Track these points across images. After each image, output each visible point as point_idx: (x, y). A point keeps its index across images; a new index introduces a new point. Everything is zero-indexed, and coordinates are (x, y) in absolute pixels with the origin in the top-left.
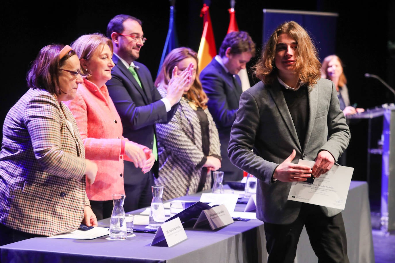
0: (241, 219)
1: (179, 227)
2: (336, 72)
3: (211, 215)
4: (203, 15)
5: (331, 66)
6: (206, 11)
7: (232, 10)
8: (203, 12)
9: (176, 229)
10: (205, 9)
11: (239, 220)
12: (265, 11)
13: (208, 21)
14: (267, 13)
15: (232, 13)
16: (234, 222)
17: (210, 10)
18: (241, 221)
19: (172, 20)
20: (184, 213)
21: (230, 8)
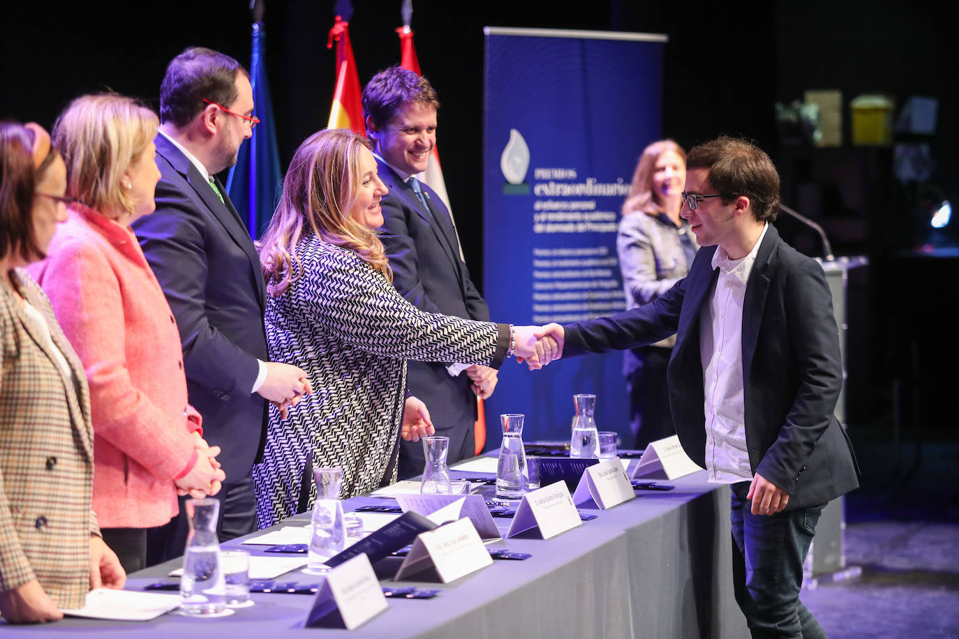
0: (507, 554)
1: (367, 579)
2: (674, 182)
3: (439, 547)
4: (335, 43)
5: (663, 169)
6: (342, 33)
7: (406, 30)
8: (335, 36)
9: (360, 583)
10: (339, 28)
11: (503, 556)
12: (488, 31)
13: (347, 60)
14: (492, 36)
15: (406, 37)
16: (494, 563)
17: (351, 29)
18: (509, 559)
19: (256, 56)
20: (370, 541)
21: (401, 25)
